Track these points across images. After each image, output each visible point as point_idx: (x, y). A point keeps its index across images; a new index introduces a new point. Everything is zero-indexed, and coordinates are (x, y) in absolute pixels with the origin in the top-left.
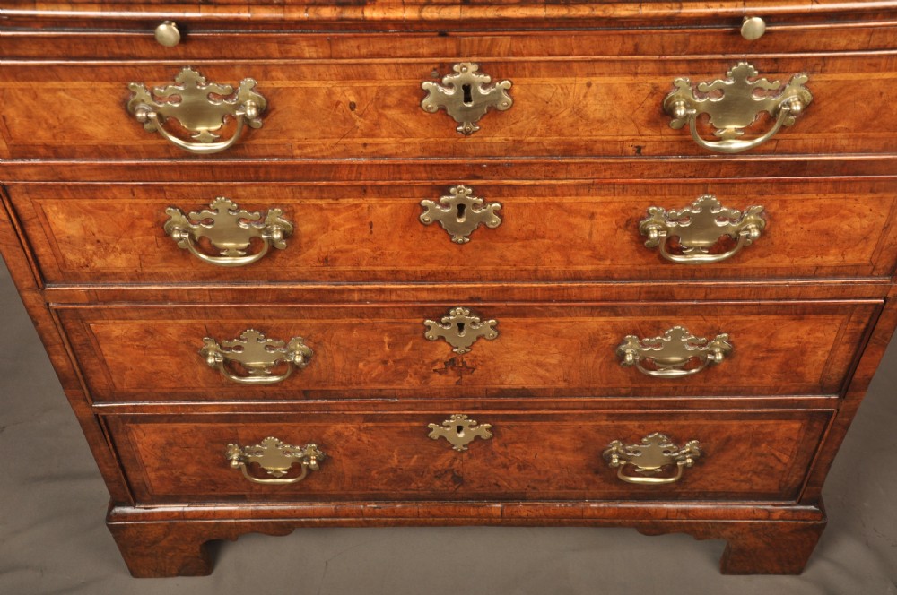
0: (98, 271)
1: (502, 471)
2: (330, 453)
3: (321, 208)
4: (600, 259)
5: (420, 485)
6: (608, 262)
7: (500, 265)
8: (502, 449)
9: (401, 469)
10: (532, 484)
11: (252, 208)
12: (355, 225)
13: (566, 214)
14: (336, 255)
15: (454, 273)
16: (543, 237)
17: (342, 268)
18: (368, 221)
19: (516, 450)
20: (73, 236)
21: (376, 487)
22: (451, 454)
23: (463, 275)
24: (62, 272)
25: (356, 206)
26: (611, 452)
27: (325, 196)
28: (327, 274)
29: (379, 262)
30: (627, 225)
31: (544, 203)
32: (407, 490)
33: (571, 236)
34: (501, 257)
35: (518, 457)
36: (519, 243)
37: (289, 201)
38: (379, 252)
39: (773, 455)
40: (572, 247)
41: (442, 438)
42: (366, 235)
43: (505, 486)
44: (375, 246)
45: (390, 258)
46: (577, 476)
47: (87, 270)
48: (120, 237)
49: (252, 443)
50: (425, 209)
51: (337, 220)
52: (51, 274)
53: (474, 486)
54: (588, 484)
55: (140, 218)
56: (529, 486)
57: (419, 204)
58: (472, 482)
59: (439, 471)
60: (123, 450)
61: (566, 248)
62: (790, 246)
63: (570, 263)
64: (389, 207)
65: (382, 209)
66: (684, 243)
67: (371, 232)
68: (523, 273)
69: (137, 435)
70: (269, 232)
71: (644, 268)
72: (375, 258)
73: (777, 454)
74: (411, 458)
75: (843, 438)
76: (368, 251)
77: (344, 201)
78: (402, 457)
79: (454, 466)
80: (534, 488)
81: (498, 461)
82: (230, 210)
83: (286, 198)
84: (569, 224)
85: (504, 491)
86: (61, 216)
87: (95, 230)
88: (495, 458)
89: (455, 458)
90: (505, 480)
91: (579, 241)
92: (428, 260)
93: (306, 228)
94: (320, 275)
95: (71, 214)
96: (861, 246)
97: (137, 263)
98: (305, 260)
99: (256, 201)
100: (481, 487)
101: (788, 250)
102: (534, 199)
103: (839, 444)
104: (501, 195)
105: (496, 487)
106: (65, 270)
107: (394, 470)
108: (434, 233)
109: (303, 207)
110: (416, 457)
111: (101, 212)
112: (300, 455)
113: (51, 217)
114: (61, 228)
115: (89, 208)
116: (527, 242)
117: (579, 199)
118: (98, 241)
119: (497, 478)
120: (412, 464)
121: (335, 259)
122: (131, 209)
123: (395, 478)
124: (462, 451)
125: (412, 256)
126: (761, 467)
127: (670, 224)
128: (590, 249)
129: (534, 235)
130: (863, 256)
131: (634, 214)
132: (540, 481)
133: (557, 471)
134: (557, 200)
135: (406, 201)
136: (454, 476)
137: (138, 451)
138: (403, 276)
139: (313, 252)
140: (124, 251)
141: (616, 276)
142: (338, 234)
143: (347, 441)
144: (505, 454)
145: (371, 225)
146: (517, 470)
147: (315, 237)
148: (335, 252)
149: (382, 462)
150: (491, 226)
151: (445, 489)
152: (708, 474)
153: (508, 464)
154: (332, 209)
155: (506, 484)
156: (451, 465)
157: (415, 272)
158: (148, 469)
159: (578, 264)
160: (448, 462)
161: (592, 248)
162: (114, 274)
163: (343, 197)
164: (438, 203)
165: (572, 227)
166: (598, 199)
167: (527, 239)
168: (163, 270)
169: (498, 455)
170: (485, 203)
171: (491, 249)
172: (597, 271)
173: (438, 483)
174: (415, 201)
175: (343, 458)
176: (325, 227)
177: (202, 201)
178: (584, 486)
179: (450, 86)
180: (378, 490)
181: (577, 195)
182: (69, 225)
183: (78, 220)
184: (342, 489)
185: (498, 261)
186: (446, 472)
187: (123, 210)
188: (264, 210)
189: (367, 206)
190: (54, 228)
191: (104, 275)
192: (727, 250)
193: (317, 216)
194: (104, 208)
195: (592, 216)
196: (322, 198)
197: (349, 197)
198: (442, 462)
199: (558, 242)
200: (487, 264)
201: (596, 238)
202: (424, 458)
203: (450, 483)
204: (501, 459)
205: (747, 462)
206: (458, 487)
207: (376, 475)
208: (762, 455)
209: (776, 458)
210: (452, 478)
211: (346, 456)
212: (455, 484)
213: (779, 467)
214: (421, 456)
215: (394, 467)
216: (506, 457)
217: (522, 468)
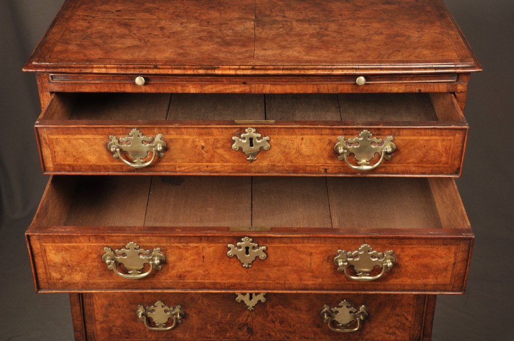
0: (66, 282)
1: (272, 325)
2: (187, 312)
3: (180, 248)
4: (316, 278)
5: (231, 334)
6: (320, 280)
7: (267, 280)
8: (271, 310)
9: (222, 323)
10: (287, 335)
11: (145, 248)
12: (196, 257)
13: (298, 253)
14: (185, 274)
15: (244, 285)
16: (288, 265)
17: (188, 281)
18: (202, 255)
19: (278, 310)
20: (57, 263)
21: (209, 336)
22: (247, 313)
23: (249, 286)
24: (48, 283)
25: (197, 247)
26: (324, 313)
27: (182, 241)
28: (180, 284)
29: (207, 278)
30: (328, 259)
31: (287, 247)
32: (224, 338)
33: (301, 264)
34: (267, 276)
35: (279, 315)
36: (276, 268)
37: (164, 245)
38: (207, 272)
39: (404, 315)
40: (302, 271)
41: (242, 301)
42: (201, 263)
43: (273, 336)
44: (205, 269)
45: (212, 276)
46: (309, 329)
47: (61, 281)
48: (80, 263)
49: (150, 305)
50: (229, 249)
51: (187, 254)
52: (42, 285)
53: (258, 335)
54: (315, 335)
55: (91, 253)
56: (285, 336)
57: (227, 246)
58: (257, 332)
59: (241, 324)
60: (87, 308)
61: (299, 271)
62: (409, 273)
63: (301, 280)
64: (213, 248)
65: (209, 249)
66: (357, 269)
67: (204, 261)
68: (279, 285)
69: (95, 299)
70: (153, 260)
71: (339, 283)
72: (205, 276)
73: (405, 314)
74: (227, 315)
75: (435, 304)
76: (201, 272)
77: (191, 245)
78: (223, 314)
79: (249, 321)
80: (288, 338)
81: (269, 318)
82: (135, 249)
83: (163, 243)
84: (300, 258)
85: (273, 339)
86: (53, 252)
87: (68, 259)
88: (268, 315)
89: (248, 316)
90: (273, 331)
91: (305, 268)
92: (231, 277)
93: (171, 259)
94: (177, 285)
95: (58, 250)
96: (444, 274)
97: (87, 277)
98: (170, 276)
99: (149, 244)
100: (262, 336)
101: (409, 274)
102: (283, 245)
103: (434, 308)
104: (267, 243)
105: (269, 336)
106: (50, 281)
107: (218, 323)
108: (234, 262)
109: (171, 247)
110: (229, 314)
111: (73, 250)
112: (173, 313)
113: (48, 251)
114: (52, 258)
115: (67, 247)
116: (280, 268)
117: (304, 245)
118: (69, 266)
119: (269, 330)
120: (227, 319)
121: (185, 276)
122: (87, 248)
123: (219, 329)
124: (252, 310)
125: (223, 275)
126: (399, 324)
127: (349, 259)
128: (311, 272)
129: (283, 264)
130: (447, 279)
131: (331, 253)
132: (291, 333)
133: (299, 326)
134: (293, 245)
135: (221, 245)
136: (248, 328)
137: (93, 310)
138: (219, 286)
139: (174, 272)
140: (81, 271)
141: (325, 287)
142: (187, 262)
143: (196, 304)
144: (273, 313)
145: (203, 257)
146: (279, 325)
147: (175, 264)
148: (185, 272)
149: (213, 318)
150: (262, 259)
151: (244, 337)
152: (373, 328)
153: (274, 320)
154: (185, 249)
155: (273, 334)
156: (247, 320)
157: (225, 284)
158: (97, 322)
159: (305, 281)
160: (245, 318)
161: (312, 272)
162: (74, 284)
163: (190, 243)
164: (236, 246)
165: (302, 260)
166: (313, 245)
167: (279, 266)
168: (99, 281)
169: (270, 314)
170: (258, 246)
171: (263, 271)
172: (315, 284)
173: (240, 333)
174: (225, 245)
175: (194, 315)
176: (181, 258)
177: (122, 244)
178: (313, 336)
179: (244, 138)
180: (210, 338)
181: (303, 243)
182: (56, 257)
183: (61, 254)
184: (192, 337)
185: (265, 278)
186: (244, 326)
187: (83, 249)
188: (151, 249)
189: (202, 247)
190: (48, 258)
191: (69, 284)
192: (379, 274)
193: (177, 252)
194: (74, 248)
195: (311, 254)
196: (180, 243)
197: (193, 243)
198: (242, 319)
199: (295, 268)
200: (260, 280)
201: (314, 266)
202: (233, 315)
203: (246, 333)
204: (271, 316)
205: (391, 320)
206: (250, 336)
207: (210, 327)
208: (398, 315)
209: (405, 317)
210: (247, 329)
211: (195, 313)
212: (249, 334)
213: (408, 324)
214: (232, 314)
215: (219, 321)
216: (274, 315)
217: (281, 323)
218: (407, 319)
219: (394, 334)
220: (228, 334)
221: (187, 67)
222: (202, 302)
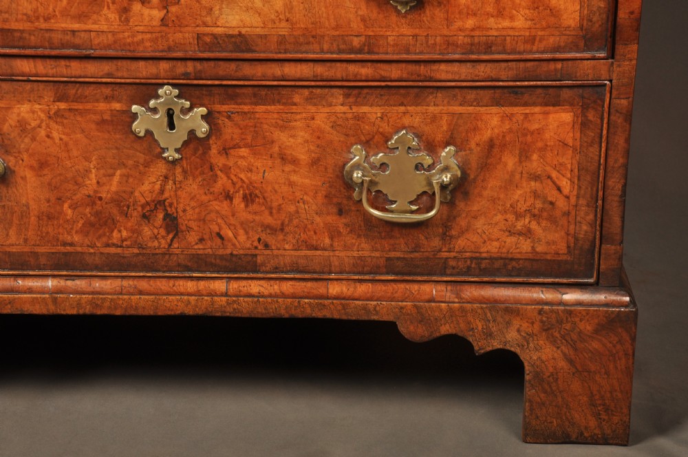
1: (224, 207)
5: (124, 234)
8: (221, 161)
9: (100, 199)
10: (263, 236)
19: (240, 163)
21: (69, 238)
22: (161, 168)
26: (353, 167)
32: (108, 245)
35: (242, 176)
39: (549, 177)
41: (149, 134)
43: (230, 240)
46: (318, 219)
53: (192, 238)
54: (332, 238)
56: (259, 240)
58: (189, 229)
59: (147, 203)
73: (554, 174)
74: (113, 174)
78: (102, 171)
80: (267, 246)
81: (218, 187)
85: (229, 251)
88: (215, 178)
89: (166, 178)
90: (229, 226)
100: (201, 240)
105: (219, 241)
107: (92, 200)
110: (118, 172)
119: (219, 221)
120: (114, 188)
123: (92, 219)
124: (175, 161)
126: (539, 205)
132: (272, 230)
133: (292, 209)
136: (167, 216)
144: (226, 170)
146: (243, 205)
149: (76, 183)
151: (156, 243)
152: (475, 217)
155: (230, 234)
156: (162, 191)
160: (157, 187)
169: (219, 173)
173: (147, 231)
175: (29, 174)
178: (327, 241)
180: (71, 244)
184: (26, 240)
186: (156, 208)
202: (128, 176)
203: (162, 232)
204: (222, 181)
205: (519, 192)
206: (172, 241)
207: (70, 212)
208: (536, 178)
209: (554, 183)
210: (164, 219)
211: (32, 168)
212: (168, 233)
213: (561, 204)
214: (124, 171)
215: (91, 193)
216: (229, 178)
217: (249, 199)
218: (559, 189)
219: (527, 233)
220: (115, 234)
222: (48, 136)
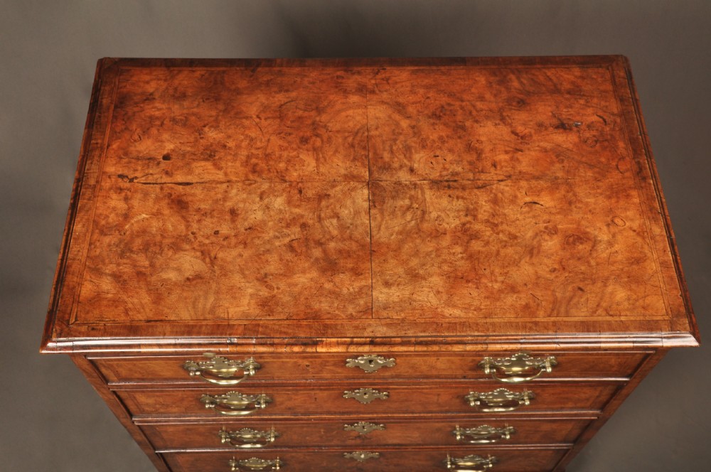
2: (288, 462)
8: (385, 460)
41: (352, 458)
60: (170, 462)
69: (178, 458)
74: (334, 463)
112: (270, 463)
137: (178, 462)
158: (184, 468)
221: (276, 341)
